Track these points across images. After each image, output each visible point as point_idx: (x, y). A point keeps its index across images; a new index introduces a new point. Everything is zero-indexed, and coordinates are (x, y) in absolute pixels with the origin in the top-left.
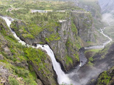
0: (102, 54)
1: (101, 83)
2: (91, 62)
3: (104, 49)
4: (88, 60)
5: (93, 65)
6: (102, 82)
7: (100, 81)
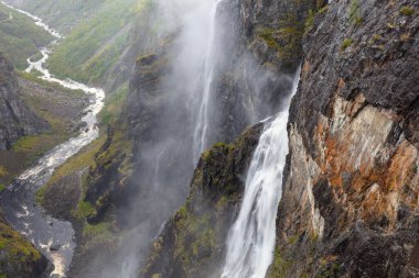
0: (114, 160)
1: (195, 257)
2: (94, 221)
3: (109, 140)
4: (77, 225)
5: (111, 229)
6: (195, 252)
7: (187, 254)
